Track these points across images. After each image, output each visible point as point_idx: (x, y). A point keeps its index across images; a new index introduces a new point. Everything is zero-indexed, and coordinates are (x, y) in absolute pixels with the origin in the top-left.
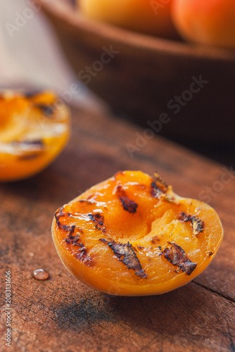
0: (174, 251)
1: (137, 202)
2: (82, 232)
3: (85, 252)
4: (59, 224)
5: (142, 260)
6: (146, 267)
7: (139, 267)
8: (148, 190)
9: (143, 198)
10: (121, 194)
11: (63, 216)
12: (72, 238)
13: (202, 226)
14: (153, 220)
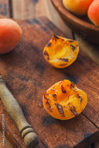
0: (73, 108)
1: (66, 90)
2: (50, 101)
3: (50, 107)
4: (45, 97)
5: (64, 111)
6: (65, 113)
7: (63, 113)
8: (70, 86)
9: (68, 89)
10: (62, 88)
11: (46, 95)
12: (47, 102)
13: (82, 100)
14: (70, 96)
